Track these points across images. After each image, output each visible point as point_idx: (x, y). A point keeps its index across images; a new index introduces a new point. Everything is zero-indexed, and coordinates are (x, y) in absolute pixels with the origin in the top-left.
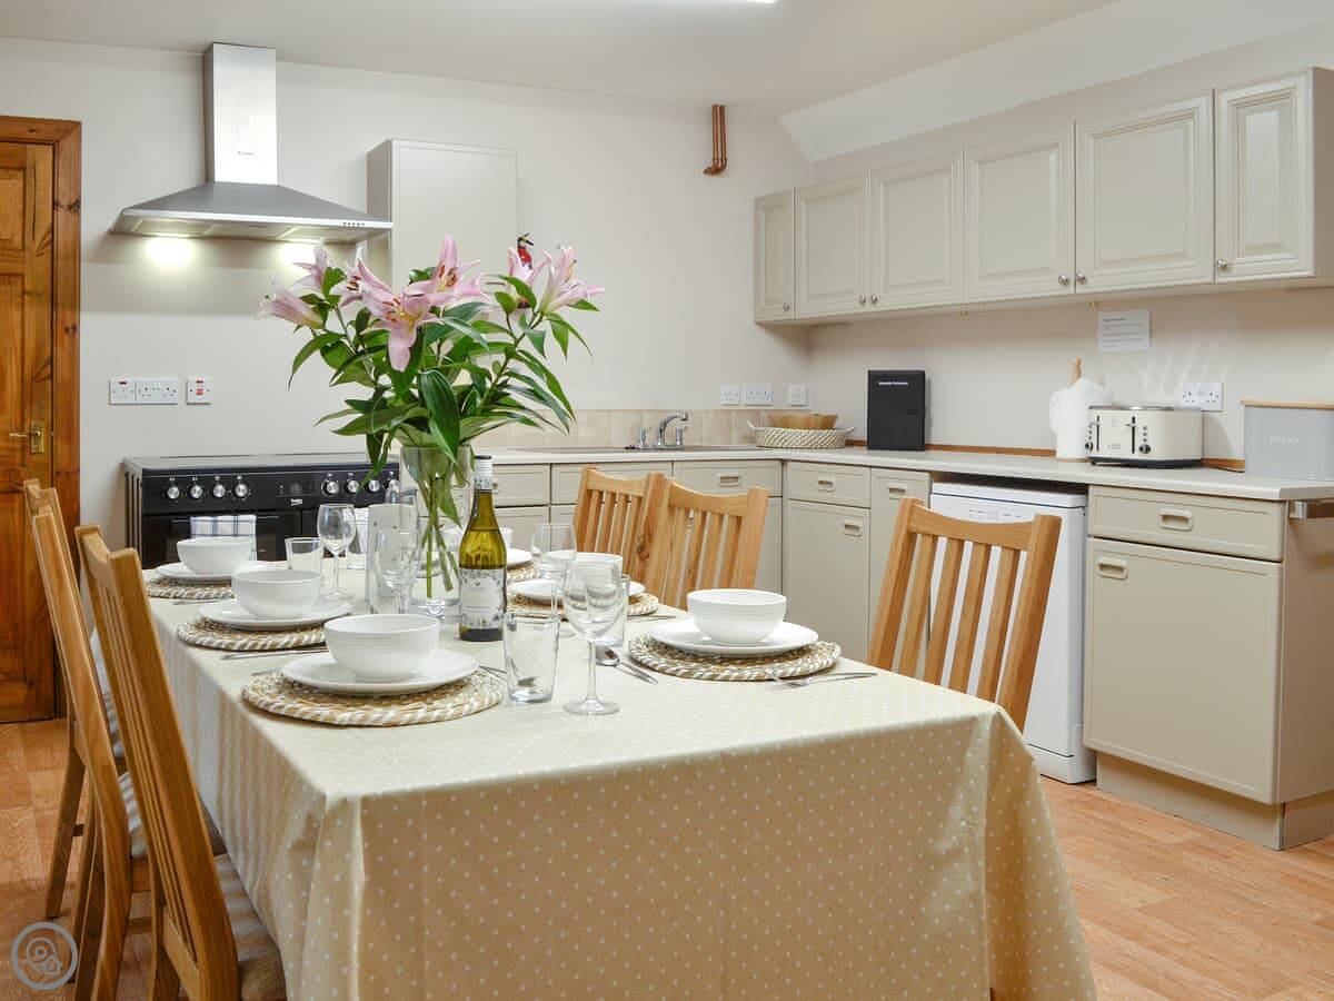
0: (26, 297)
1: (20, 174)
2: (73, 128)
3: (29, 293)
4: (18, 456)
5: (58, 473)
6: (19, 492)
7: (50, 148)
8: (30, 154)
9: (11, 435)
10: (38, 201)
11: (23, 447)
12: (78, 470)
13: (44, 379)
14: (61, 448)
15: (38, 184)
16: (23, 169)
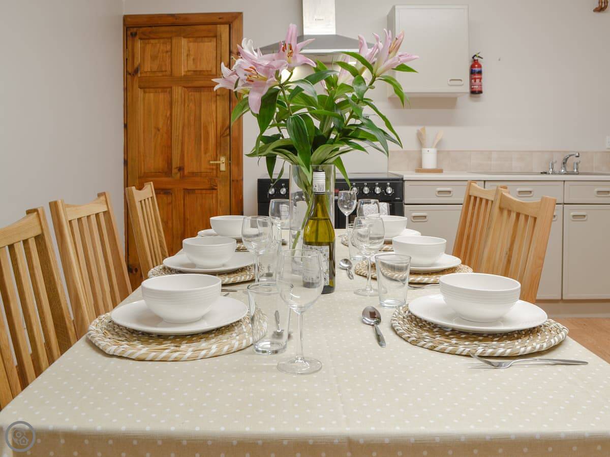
0: (218, 97)
1: (215, 39)
2: (238, 16)
3: (219, 95)
4: (215, 171)
5: (233, 181)
6: (215, 189)
7: (227, 26)
8: (218, 29)
9: (211, 162)
10: (222, 51)
11: (217, 168)
12: (242, 180)
13: (227, 136)
14: (234, 169)
15: (222, 43)
16: (216, 36)
